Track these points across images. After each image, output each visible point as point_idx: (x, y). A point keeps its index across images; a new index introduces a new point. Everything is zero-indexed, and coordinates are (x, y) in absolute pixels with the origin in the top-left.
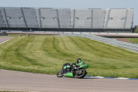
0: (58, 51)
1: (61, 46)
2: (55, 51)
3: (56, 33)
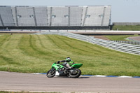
0: (35, 49)
1: (38, 44)
2: (31, 50)
3: (33, 31)
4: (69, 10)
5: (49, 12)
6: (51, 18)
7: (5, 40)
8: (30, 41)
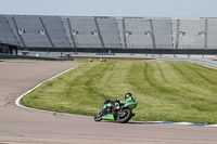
0: (153, 85)
1: (157, 76)
2: (147, 85)
3: (149, 56)
4: (206, 24)
5: (174, 27)
6: (178, 36)
7: (106, 69)
8: (145, 72)
